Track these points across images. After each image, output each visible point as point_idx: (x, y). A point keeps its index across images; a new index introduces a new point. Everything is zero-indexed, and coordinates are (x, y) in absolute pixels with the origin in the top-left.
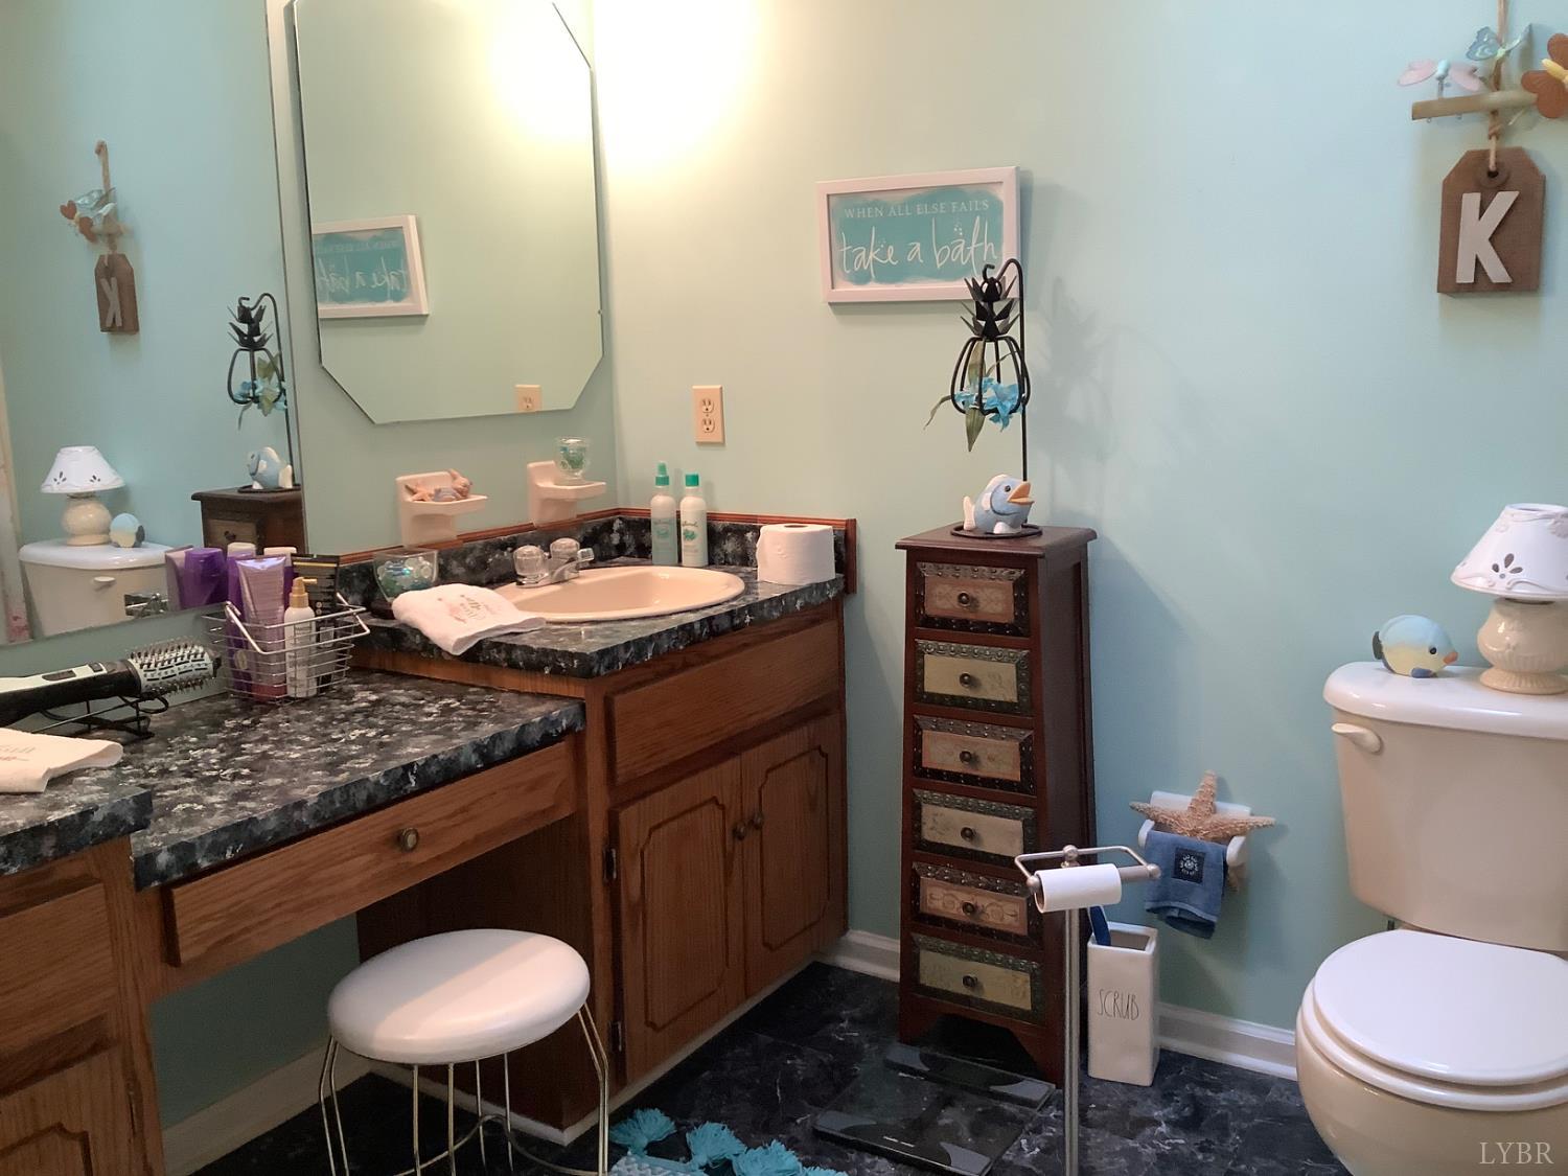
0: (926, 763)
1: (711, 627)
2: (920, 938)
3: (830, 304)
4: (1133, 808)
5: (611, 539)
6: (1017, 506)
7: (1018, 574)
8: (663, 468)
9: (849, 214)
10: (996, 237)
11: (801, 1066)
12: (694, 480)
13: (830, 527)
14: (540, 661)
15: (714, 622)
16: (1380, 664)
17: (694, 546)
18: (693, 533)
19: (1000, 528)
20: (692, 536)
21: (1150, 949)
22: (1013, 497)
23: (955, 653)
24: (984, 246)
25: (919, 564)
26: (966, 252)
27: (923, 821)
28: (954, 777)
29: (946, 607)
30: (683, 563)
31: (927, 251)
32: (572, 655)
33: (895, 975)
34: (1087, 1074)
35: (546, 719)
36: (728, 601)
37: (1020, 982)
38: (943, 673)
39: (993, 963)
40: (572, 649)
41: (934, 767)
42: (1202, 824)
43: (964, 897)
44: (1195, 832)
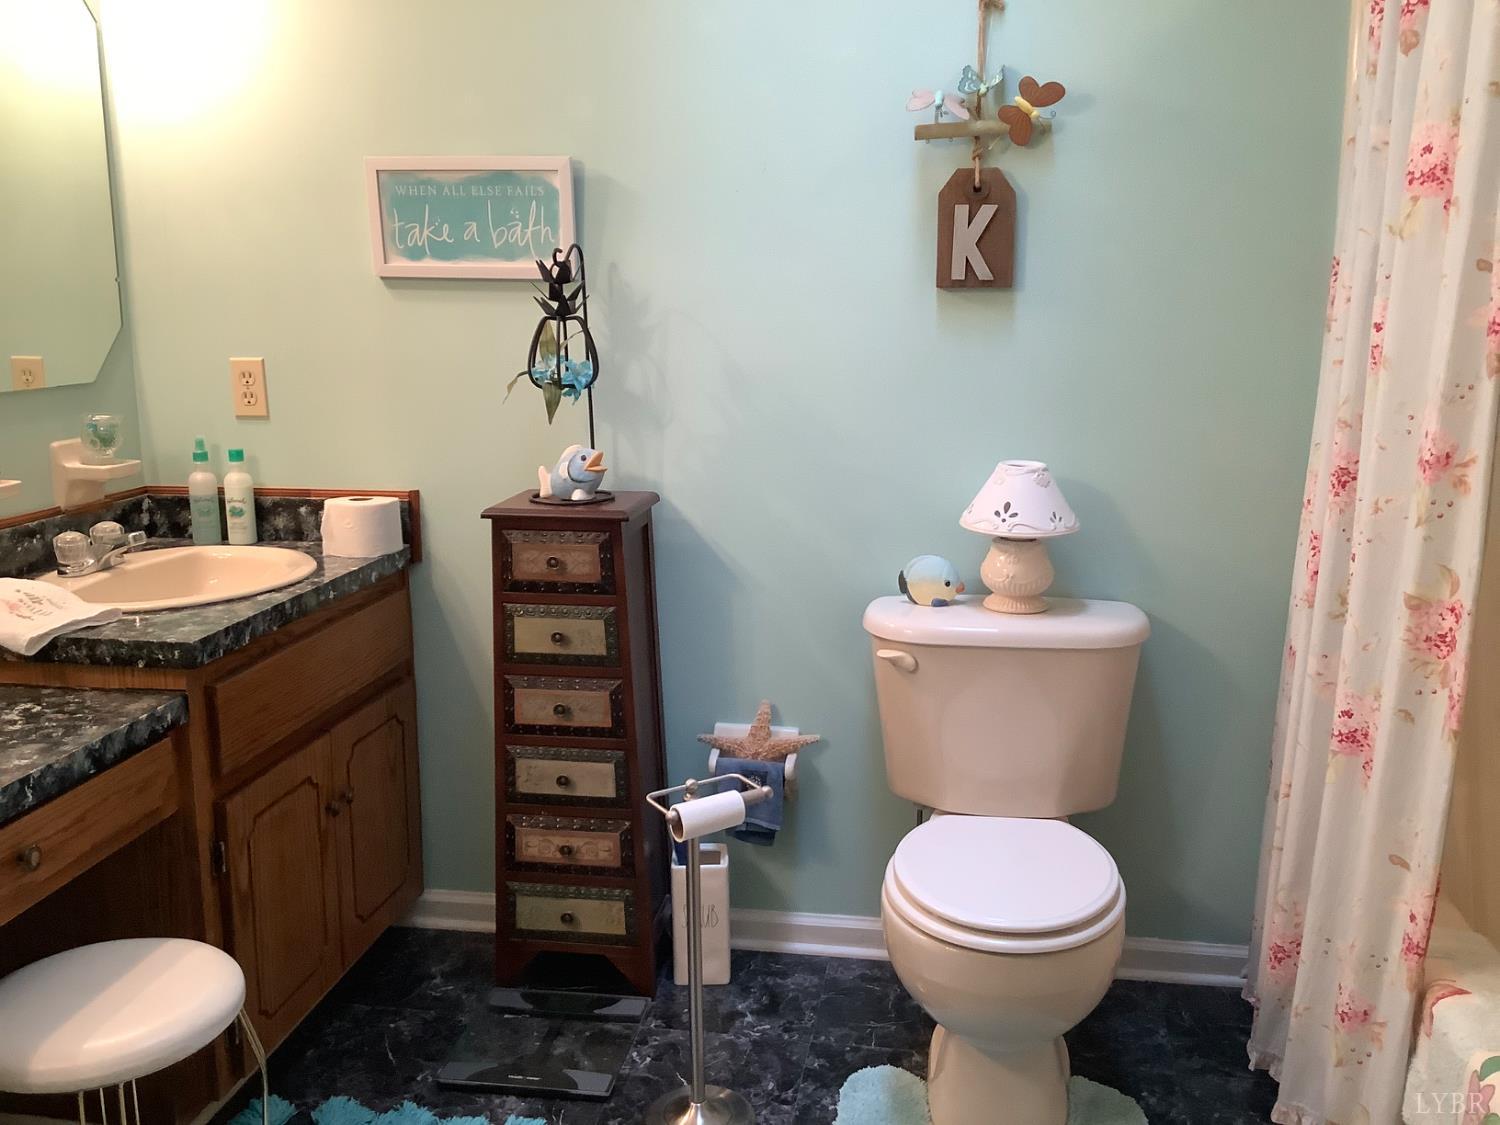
0: (519, 719)
1: (300, 606)
2: (515, 885)
3: (382, 278)
4: (700, 740)
5: (140, 520)
6: (593, 474)
7: (603, 537)
8: (200, 444)
9: (402, 191)
10: (552, 221)
11: (405, 1027)
12: (237, 455)
13: (396, 499)
14: (133, 655)
15: (303, 600)
16: (905, 597)
17: (242, 523)
18: (241, 510)
19: (578, 495)
20: (238, 513)
21: (724, 863)
22: (590, 466)
23: (547, 614)
24: (540, 229)
25: (504, 532)
26: (523, 234)
27: (517, 774)
28: (546, 730)
29: (534, 571)
30: (230, 540)
31: (483, 231)
32: (172, 646)
33: (490, 926)
34: (673, 983)
35: (154, 717)
36: (307, 578)
37: (614, 910)
38: (533, 634)
39: (587, 897)
40: (171, 639)
41: (526, 723)
42: (762, 747)
43: (559, 840)
44: (756, 755)
